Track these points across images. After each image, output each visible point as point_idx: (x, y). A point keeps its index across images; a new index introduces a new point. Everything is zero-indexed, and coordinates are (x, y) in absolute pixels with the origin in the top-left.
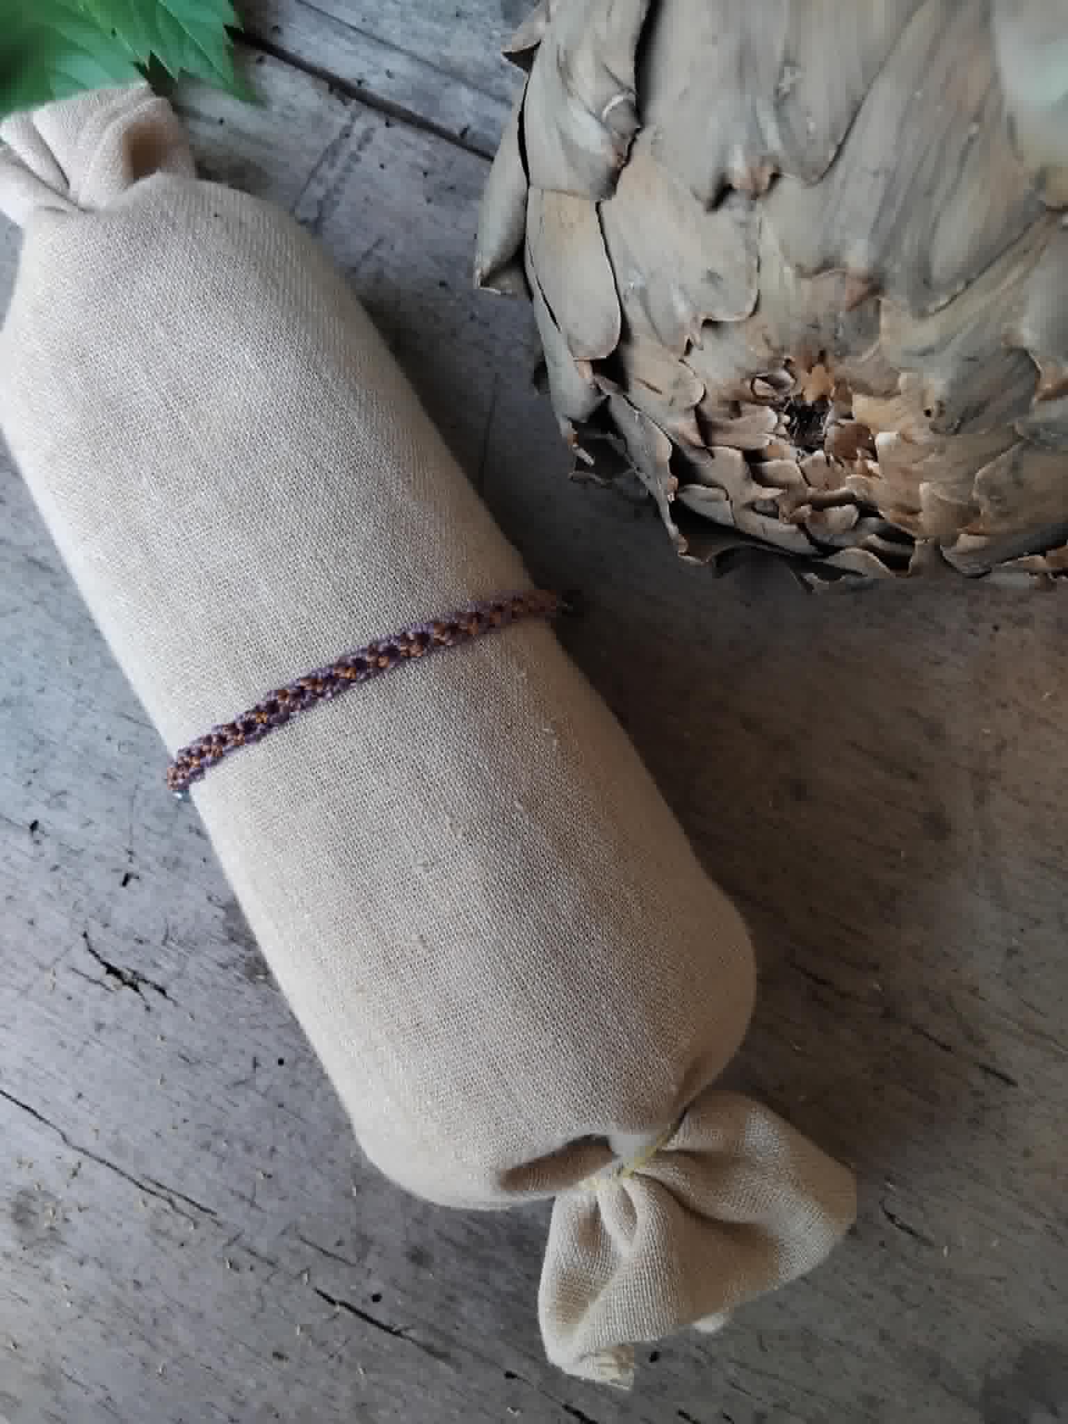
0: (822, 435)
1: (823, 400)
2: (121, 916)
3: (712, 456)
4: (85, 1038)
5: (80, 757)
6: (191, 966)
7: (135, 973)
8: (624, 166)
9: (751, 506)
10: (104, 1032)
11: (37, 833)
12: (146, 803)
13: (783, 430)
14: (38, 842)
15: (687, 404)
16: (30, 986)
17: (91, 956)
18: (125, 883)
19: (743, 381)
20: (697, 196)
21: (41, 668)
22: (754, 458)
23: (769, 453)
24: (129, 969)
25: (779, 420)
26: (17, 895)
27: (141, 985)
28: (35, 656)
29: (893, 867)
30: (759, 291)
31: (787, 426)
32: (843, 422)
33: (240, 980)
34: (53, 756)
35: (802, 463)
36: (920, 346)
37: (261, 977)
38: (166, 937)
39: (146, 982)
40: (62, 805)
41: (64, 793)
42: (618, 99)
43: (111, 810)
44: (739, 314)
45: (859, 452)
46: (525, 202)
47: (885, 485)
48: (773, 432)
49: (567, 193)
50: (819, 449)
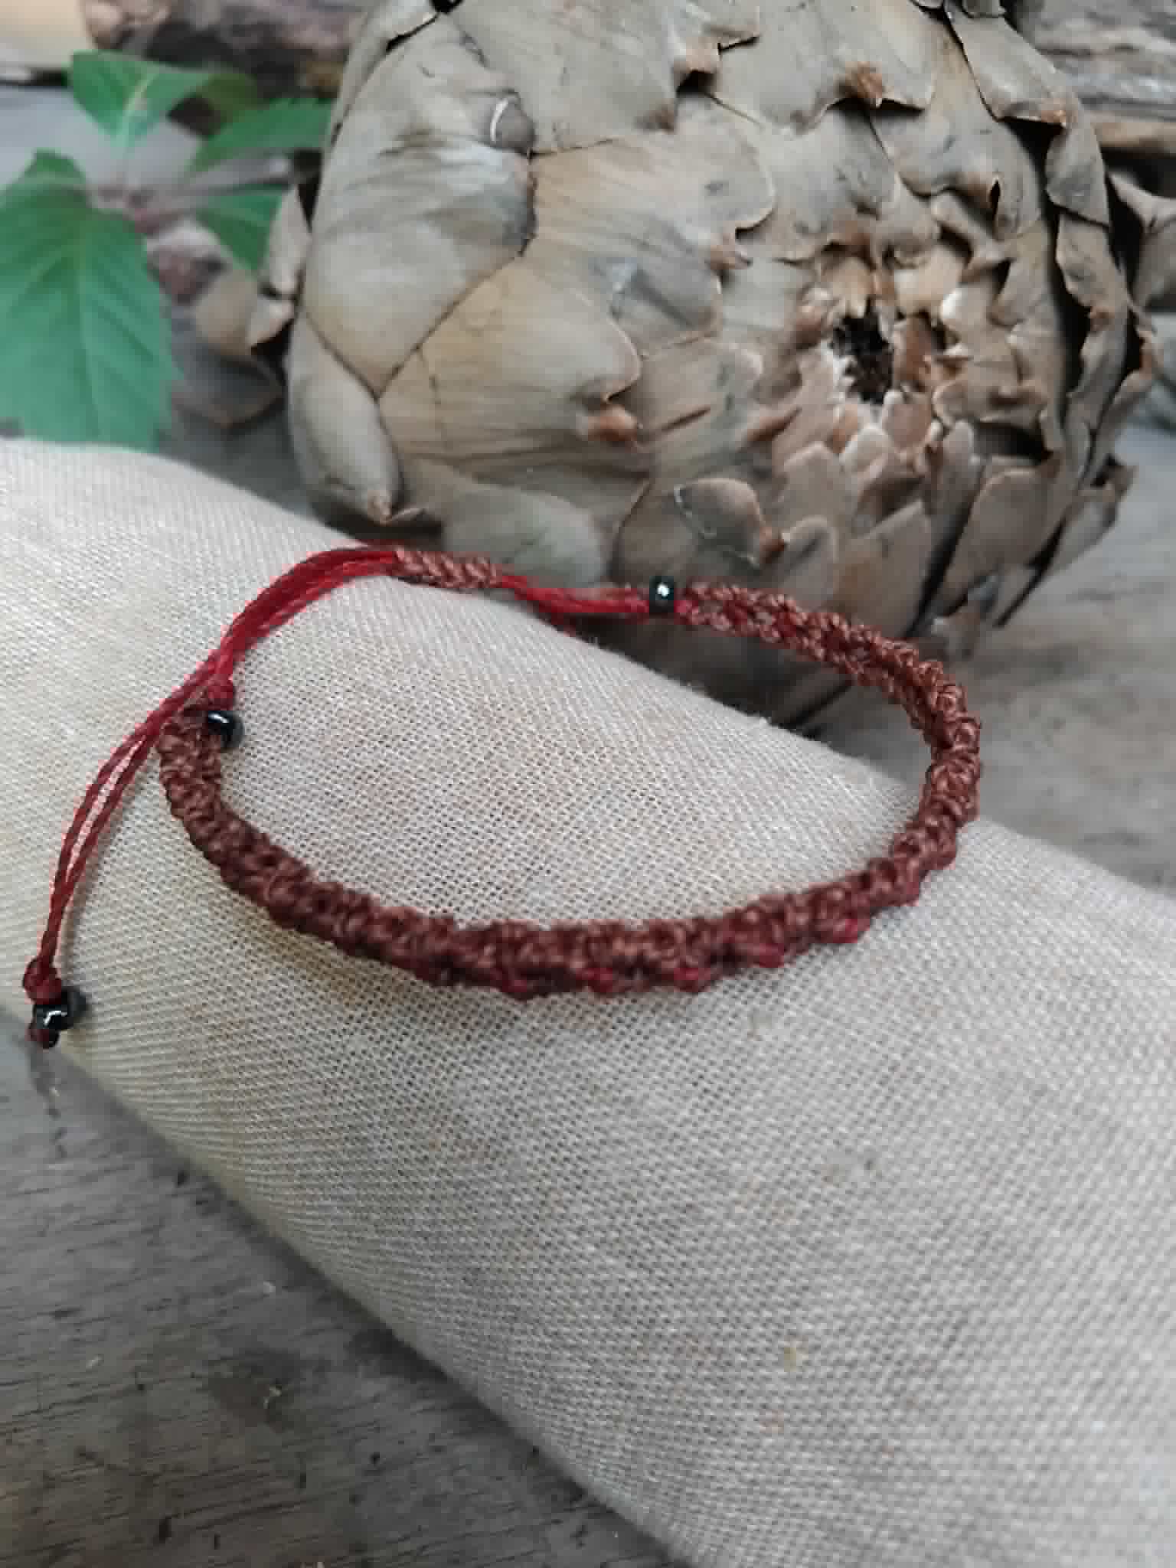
0: (889, 351)
1: (870, 302)
8: (535, 186)
13: (849, 381)
15: (750, 384)
20: (648, 125)
23: (845, 429)
25: (840, 364)
30: (770, 169)
31: (849, 371)
32: (898, 325)
35: (882, 422)
42: (498, 112)
44: (764, 206)
45: (928, 359)
46: (381, 422)
47: (979, 364)
48: (840, 387)
49: (466, 293)
50: (889, 386)
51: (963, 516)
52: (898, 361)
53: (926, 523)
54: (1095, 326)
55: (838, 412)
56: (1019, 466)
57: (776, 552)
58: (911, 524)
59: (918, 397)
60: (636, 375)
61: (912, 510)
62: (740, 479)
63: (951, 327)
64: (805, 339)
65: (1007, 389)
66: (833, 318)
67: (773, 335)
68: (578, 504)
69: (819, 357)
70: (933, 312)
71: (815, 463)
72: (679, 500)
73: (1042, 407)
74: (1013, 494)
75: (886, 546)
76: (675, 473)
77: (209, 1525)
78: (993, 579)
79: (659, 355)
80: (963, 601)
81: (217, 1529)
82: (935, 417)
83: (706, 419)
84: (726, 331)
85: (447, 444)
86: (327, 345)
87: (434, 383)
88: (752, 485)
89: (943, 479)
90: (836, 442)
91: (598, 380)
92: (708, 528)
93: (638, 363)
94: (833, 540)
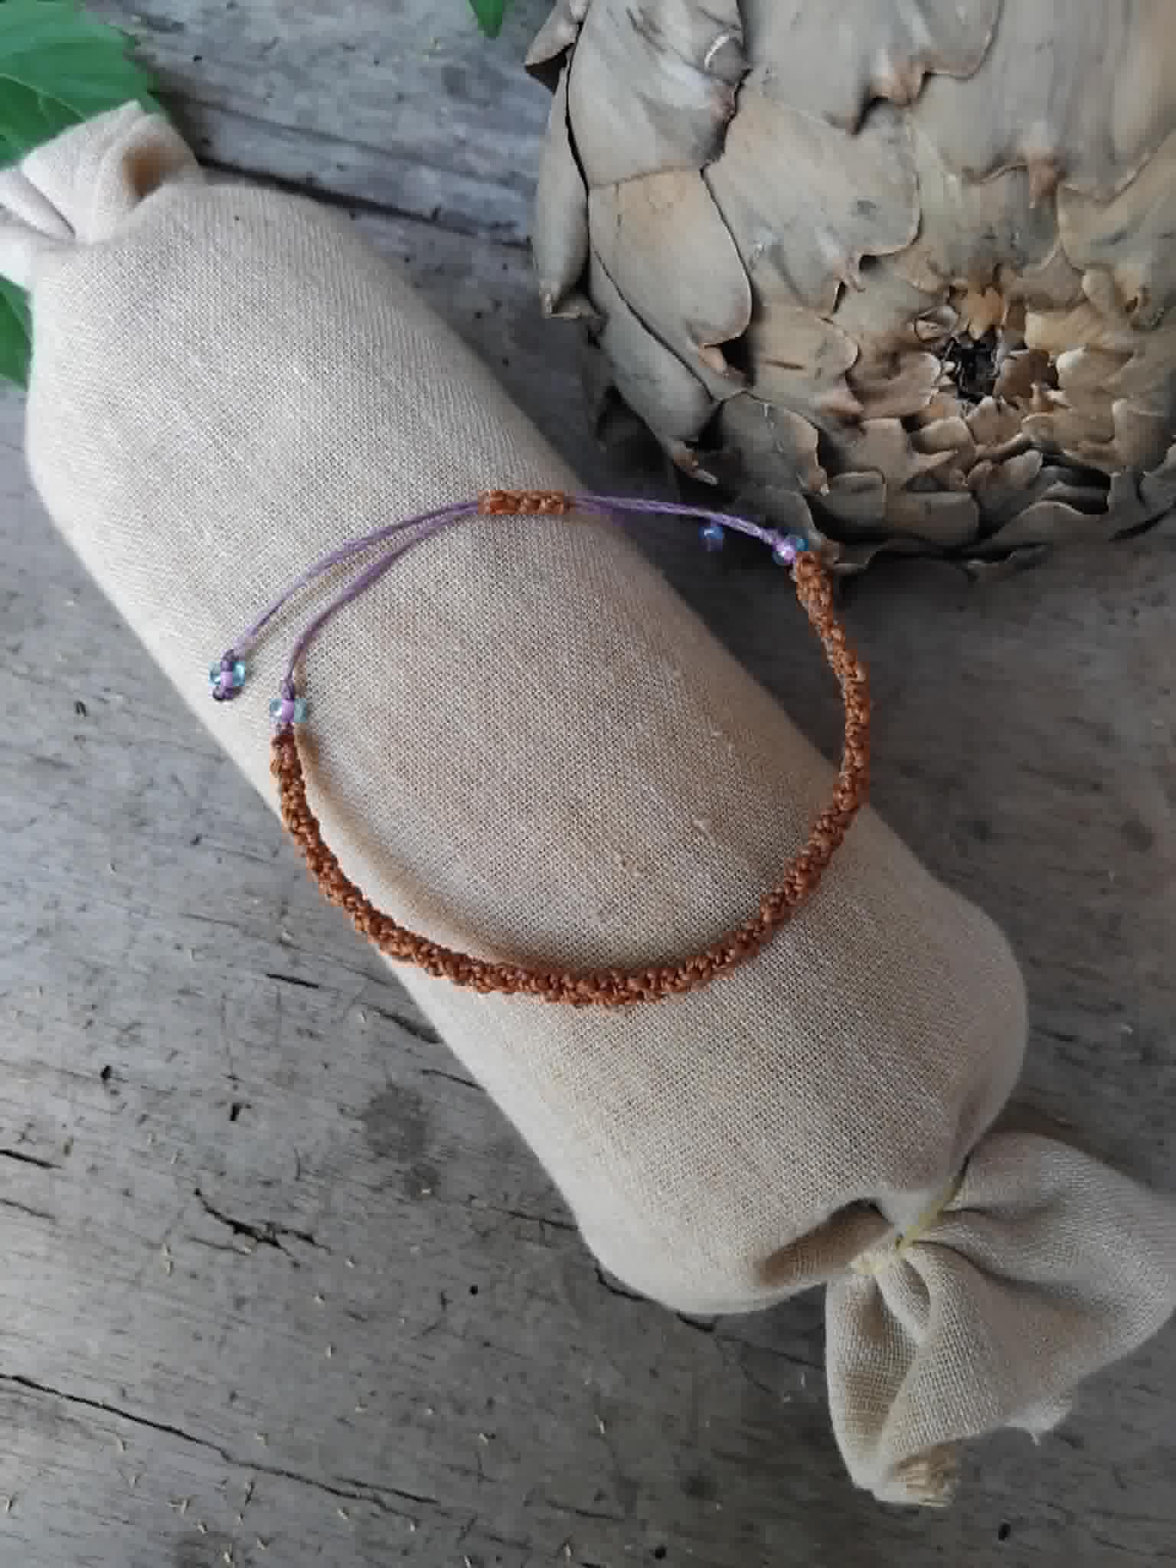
0: (995, 372)
1: (991, 332)
2: (237, 1158)
3: (863, 431)
4: (223, 1320)
5: (148, 976)
6: (338, 1197)
7: (269, 1225)
8: (732, 117)
9: (911, 486)
10: (247, 1307)
11: (111, 1081)
12: (240, 1013)
13: (947, 381)
14: (115, 1093)
16: (138, 1274)
17: (210, 1217)
18: (233, 1117)
19: (904, 324)
20: (834, 122)
21: (77, 882)
22: (912, 423)
23: (930, 413)
24: (261, 1221)
25: (943, 368)
26: (100, 1162)
27: (280, 1238)
28: (68, 869)
29: (1104, 891)
30: (921, 210)
31: (950, 374)
32: (1014, 353)
33: (400, 1201)
34: (114, 983)
35: (968, 418)
36: (1111, 231)
37: (426, 1191)
38: (299, 1171)
39: (285, 1232)
40: (135, 1039)
41: (137, 1024)
42: (722, 40)
43: (198, 1032)
44: (900, 241)
45: (1035, 388)
46: (586, 212)
47: (1072, 415)
48: (937, 381)
49: (657, 172)
50: (988, 395)
52: (1003, 380)
53: (975, 506)
55: (927, 400)
58: (958, 505)
59: (1011, 413)
61: (960, 497)
63: (1060, 376)
64: (910, 347)
67: (876, 339)
69: (923, 359)
70: (1051, 357)
71: (888, 432)
75: (930, 509)
77: (217, 849)
80: (1007, 555)
81: (222, 854)
82: (1021, 432)
83: (799, 374)
86: (568, 120)
87: (619, 221)
89: (996, 488)
92: (781, 444)
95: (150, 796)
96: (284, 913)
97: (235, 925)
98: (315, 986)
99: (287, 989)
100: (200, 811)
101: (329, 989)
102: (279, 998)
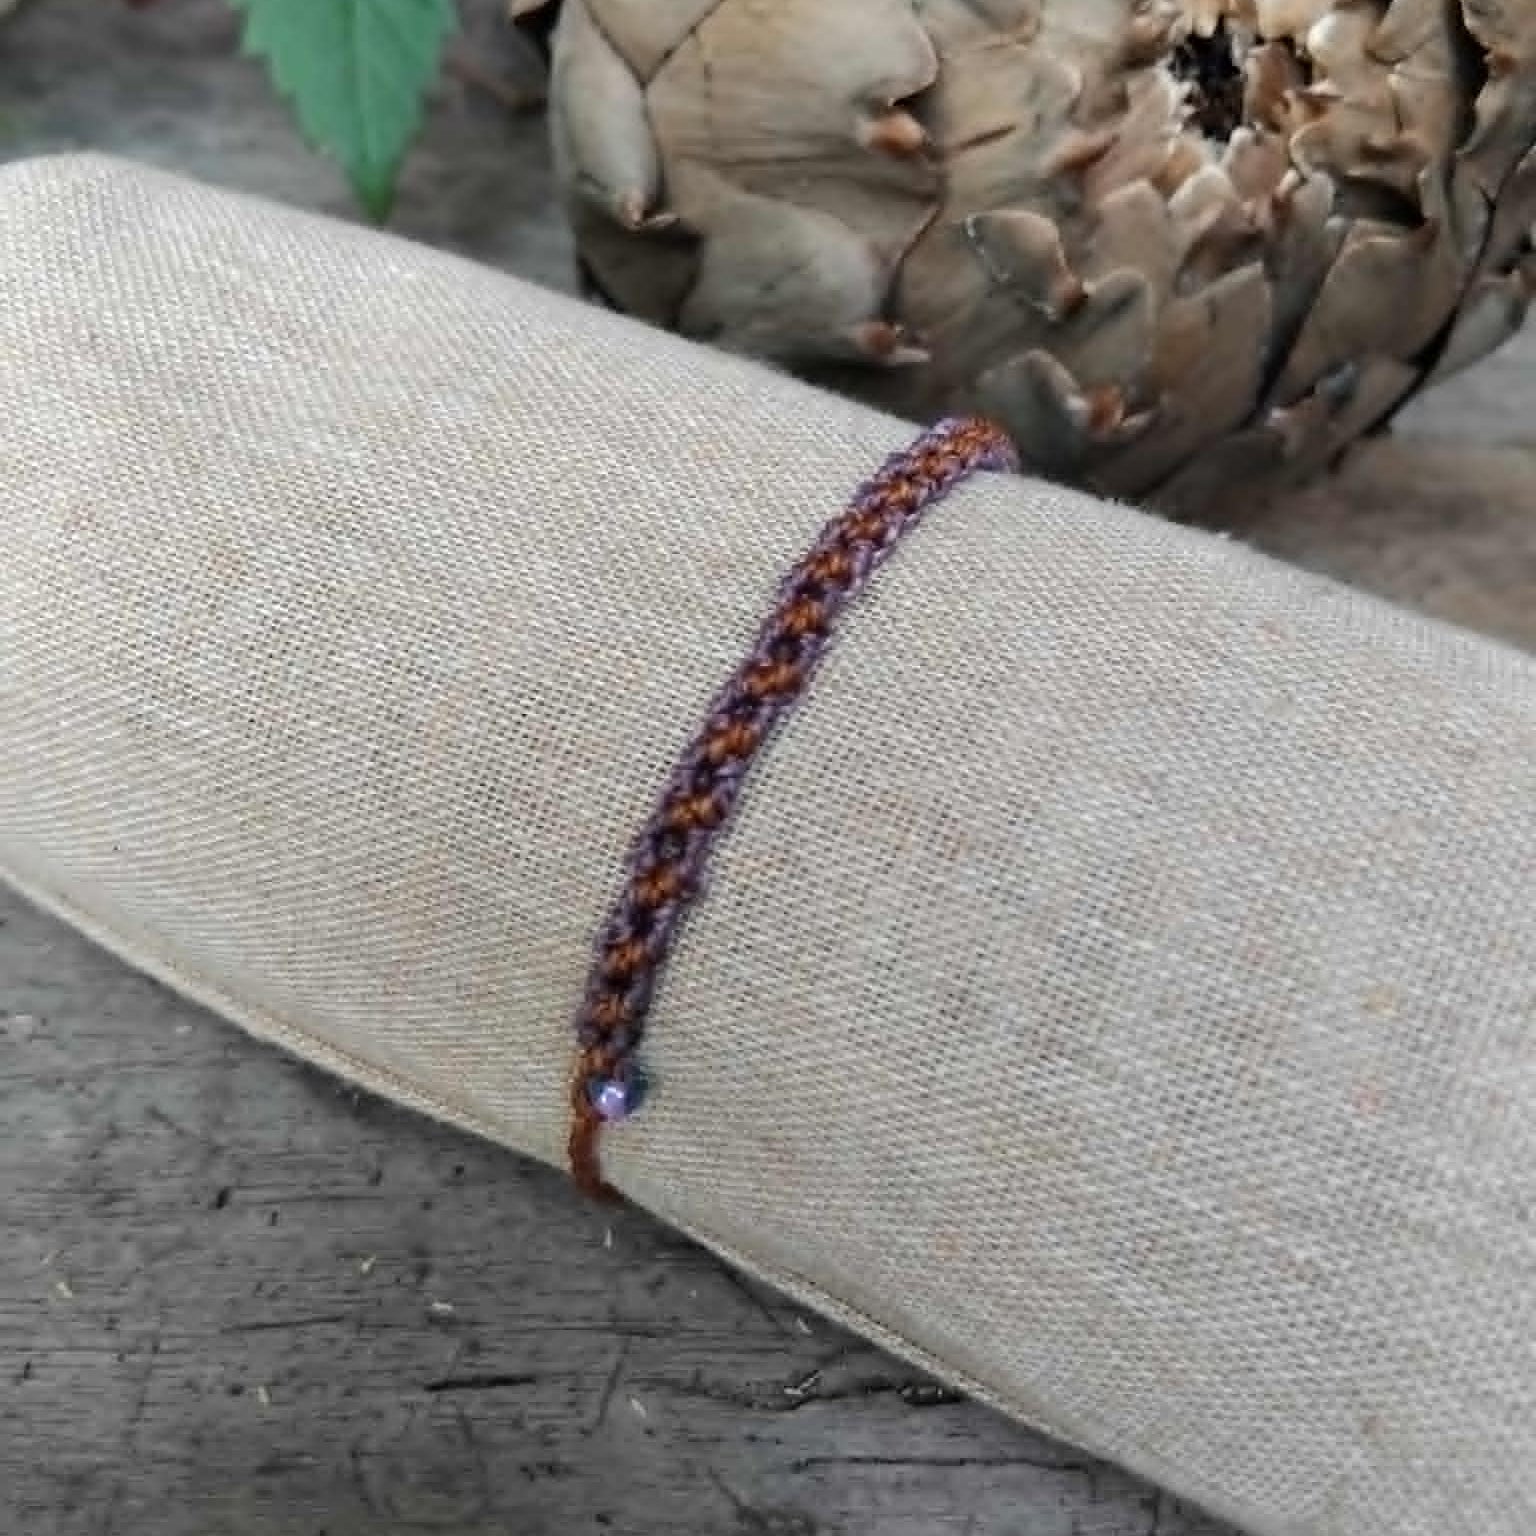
1: (1222, 22)
13: (1188, 111)
15: (1064, 102)
23: (1178, 168)
25: (1179, 90)
32: (1255, 51)
35: (1224, 164)
45: (1289, 94)
46: (646, 114)
47: (1350, 106)
48: (1176, 116)
50: (1238, 123)
51: (1315, 287)
52: (1250, 94)
53: (1267, 290)
54: (1493, 73)
55: (1171, 147)
56: (1387, 233)
57: (1077, 305)
58: (1249, 287)
59: (1273, 138)
60: (929, 79)
61: (1249, 272)
62: (1046, 213)
63: (1318, 58)
64: (1137, 57)
65: (1380, 139)
66: (1174, 34)
67: (1099, 48)
68: (854, 228)
69: (1154, 78)
70: (1299, 39)
71: (1136, 204)
72: (971, 233)
73: (1420, 166)
74: (1377, 268)
75: (1214, 311)
76: (970, 199)
77: (269, 1202)
78: (1349, 369)
79: (961, 59)
80: (1310, 392)
81: (276, 1208)
82: (1291, 164)
83: (1011, 138)
84: (1044, 39)
85: (716, 144)
86: (595, 20)
87: (707, 73)
88: (1059, 222)
89: (1290, 239)
90: (1165, 184)
91: (885, 81)
92: (1002, 269)
93: (933, 67)
94: (1151, 298)
95: (114, 1152)
96: (423, 1272)
97: (336, 1320)
98: (528, 1380)
99: (474, 1402)
100: (216, 1151)
101: (556, 1377)
102: (465, 1424)
